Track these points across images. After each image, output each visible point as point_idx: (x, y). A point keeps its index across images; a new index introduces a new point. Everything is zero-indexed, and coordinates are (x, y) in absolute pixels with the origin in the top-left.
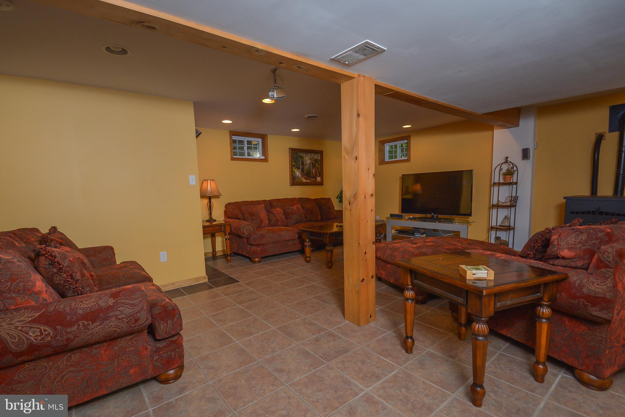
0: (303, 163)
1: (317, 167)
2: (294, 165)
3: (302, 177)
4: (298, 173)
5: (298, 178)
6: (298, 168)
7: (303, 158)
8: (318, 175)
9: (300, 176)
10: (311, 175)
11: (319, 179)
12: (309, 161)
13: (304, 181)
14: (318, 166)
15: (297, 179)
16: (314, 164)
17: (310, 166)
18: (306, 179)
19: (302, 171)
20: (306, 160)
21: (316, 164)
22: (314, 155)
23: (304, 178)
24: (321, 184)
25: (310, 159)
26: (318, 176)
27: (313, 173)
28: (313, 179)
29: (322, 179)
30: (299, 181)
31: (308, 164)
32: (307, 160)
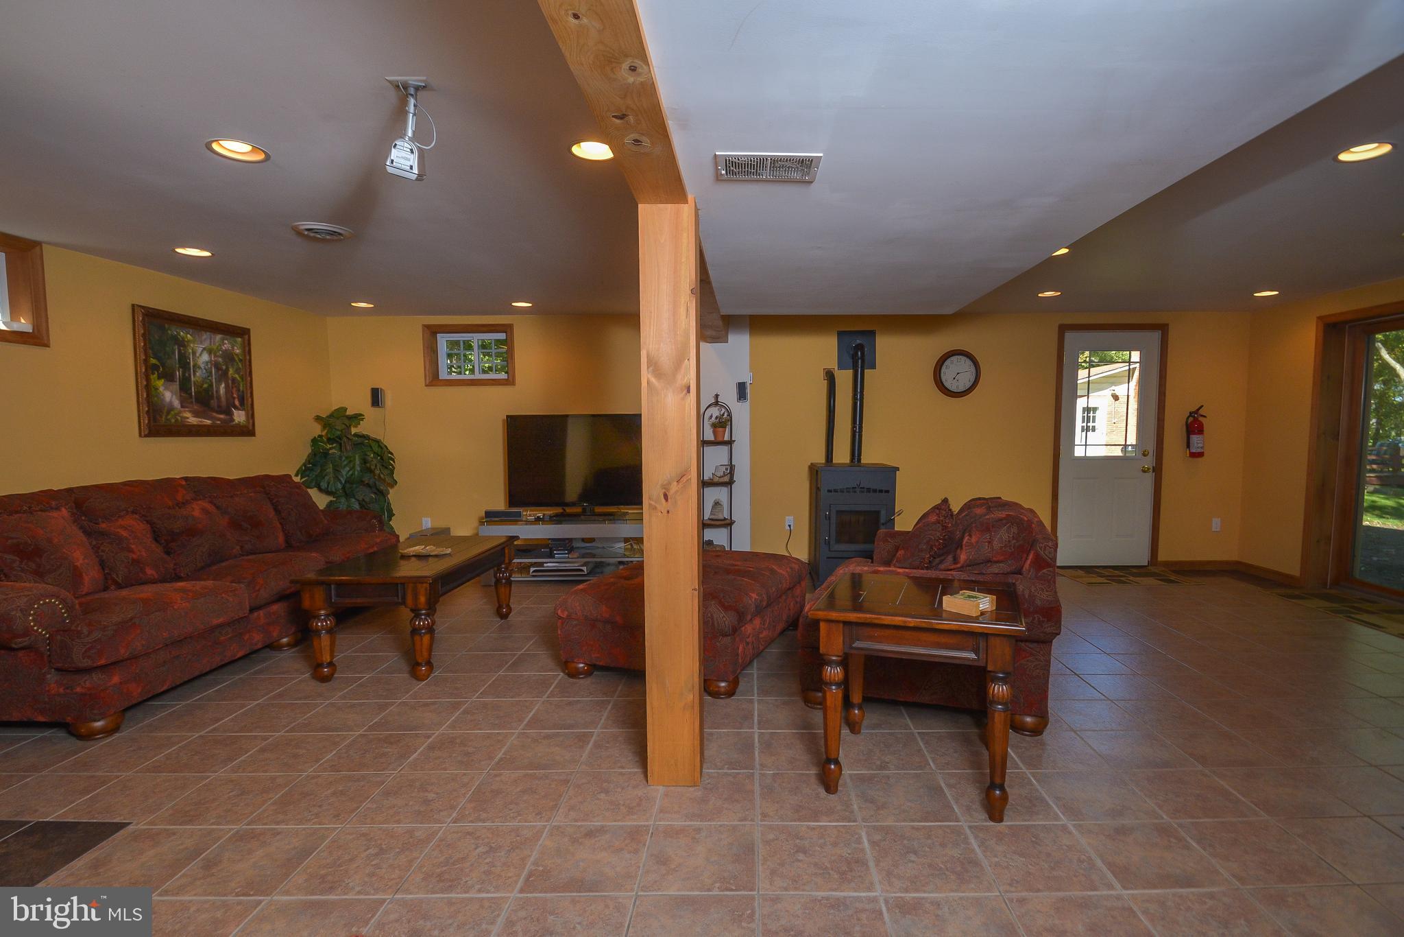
0: (184, 363)
1: (234, 380)
2: (155, 367)
3: (182, 407)
4: (169, 395)
5: (168, 412)
6: (168, 377)
7: (184, 346)
8: (237, 403)
9: (176, 403)
10: (214, 403)
11: (239, 417)
12: (205, 357)
13: (193, 420)
14: (237, 376)
15: (166, 416)
16: (224, 367)
17: (211, 373)
18: (196, 414)
19: (184, 387)
20: (194, 353)
21: (227, 369)
22: (223, 340)
23: (190, 411)
24: (247, 431)
25: (210, 352)
26: (236, 408)
27: (219, 398)
28: (222, 416)
29: (251, 416)
30: (173, 421)
31: (202, 366)
32: (198, 355)
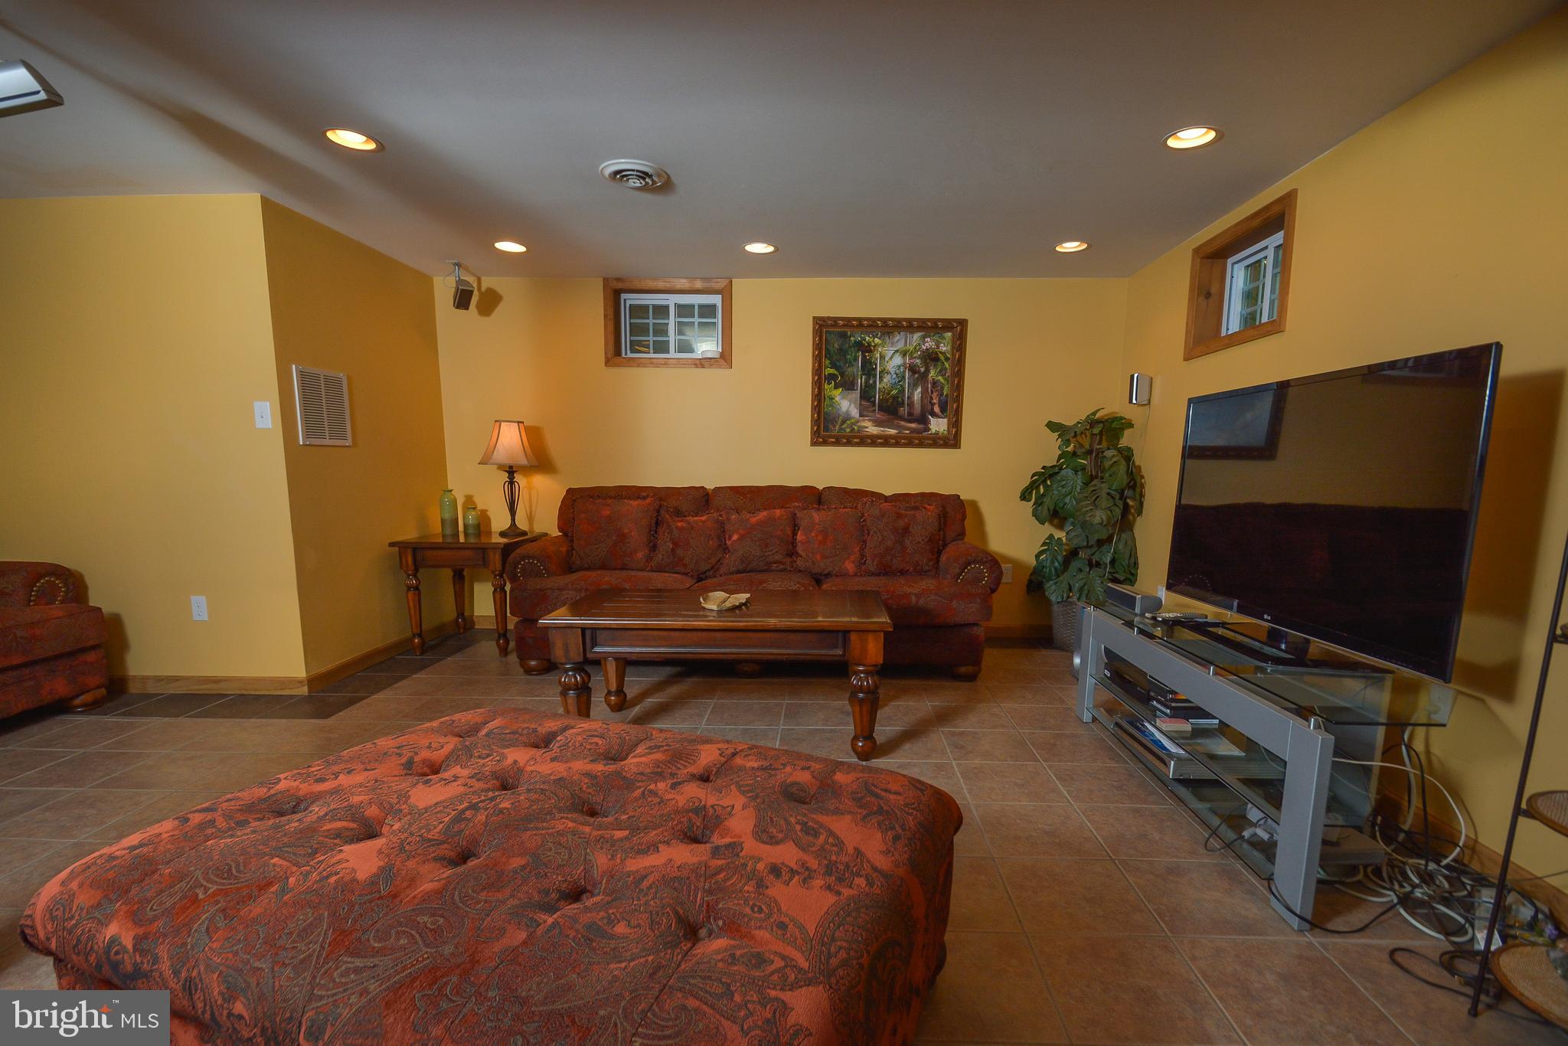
0: (868, 369)
1: (935, 383)
2: (832, 377)
3: (861, 415)
4: (846, 404)
5: (844, 422)
6: (848, 386)
7: (870, 351)
8: (937, 409)
9: (855, 412)
10: (904, 411)
11: (938, 425)
12: (898, 360)
13: (872, 429)
14: (940, 378)
15: (842, 425)
16: (922, 370)
17: (904, 377)
18: (878, 423)
19: (866, 395)
20: (882, 357)
21: (927, 371)
22: (924, 337)
23: (869, 420)
24: (951, 441)
25: (904, 354)
26: (934, 415)
27: (911, 405)
28: (913, 425)
29: (956, 424)
30: (848, 430)
31: (892, 371)
32: (887, 359)
